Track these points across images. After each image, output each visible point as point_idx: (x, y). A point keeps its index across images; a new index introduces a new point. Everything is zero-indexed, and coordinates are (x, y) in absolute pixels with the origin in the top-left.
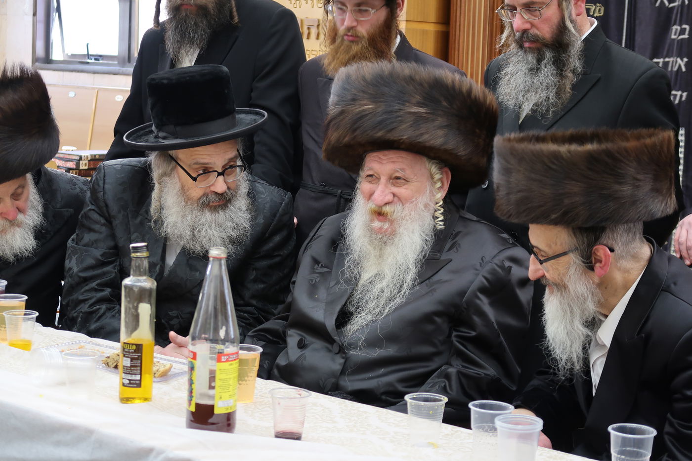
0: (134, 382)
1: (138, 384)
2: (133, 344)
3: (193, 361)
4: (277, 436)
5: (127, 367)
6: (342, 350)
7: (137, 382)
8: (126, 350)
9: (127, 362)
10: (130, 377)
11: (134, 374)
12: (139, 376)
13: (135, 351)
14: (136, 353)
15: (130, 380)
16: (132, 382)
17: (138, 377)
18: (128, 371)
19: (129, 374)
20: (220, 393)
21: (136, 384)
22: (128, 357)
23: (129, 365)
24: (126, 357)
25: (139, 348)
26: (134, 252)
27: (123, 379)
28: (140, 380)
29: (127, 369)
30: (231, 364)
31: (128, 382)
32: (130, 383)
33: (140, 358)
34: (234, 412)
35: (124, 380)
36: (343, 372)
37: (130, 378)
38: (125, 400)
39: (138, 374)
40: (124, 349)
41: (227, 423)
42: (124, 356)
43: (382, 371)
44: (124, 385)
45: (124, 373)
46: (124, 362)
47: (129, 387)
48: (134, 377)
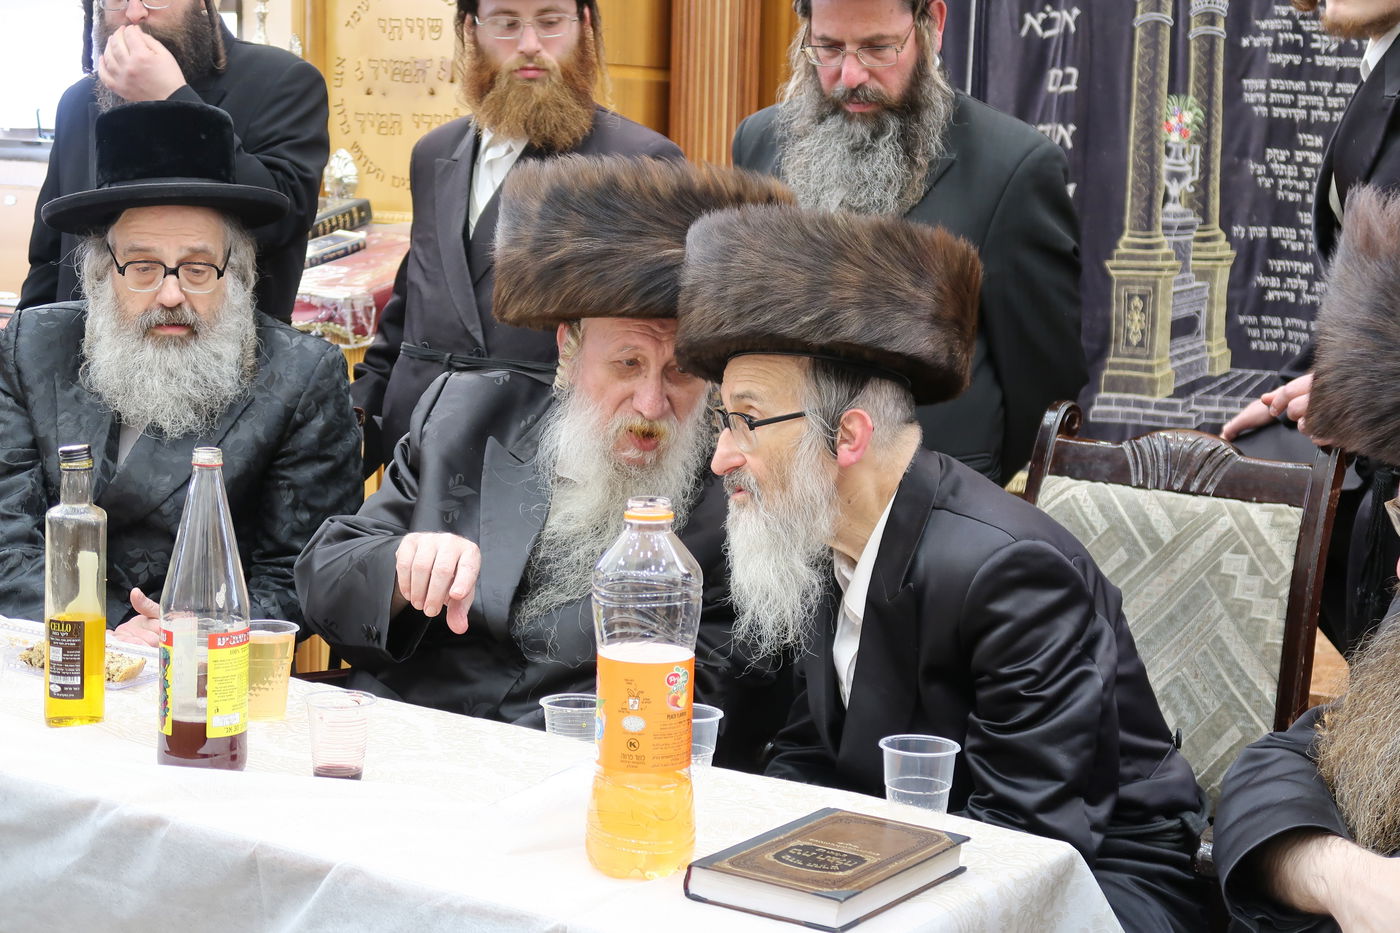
0: (71, 689)
1: (78, 693)
2: (66, 623)
3: (166, 646)
4: (317, 775)
5: (56, 662)
7: (75, 689)
8: (54, 633)
9: (57, 655)
10: (62, 680)
11: (70, 675)
12: (79, 678)
13: (70, 635)
14: (71, 638)
15: (62, 686)
16: (66, 689)
18: (59, 670)
19: (61, 675)
20: (216, 701)
22: (58, 646)
23: (60, 660)
24: (56, 646)
25: (77, 629)
26: (64, 461)
27: (51, 683)
29: (57, 666)
30: (235, 652)
31: (59, 689)
32: (63, 691)
33: (80, 647)
34: (243, 735)
35: (52, 686)
37: (63, 683)
38: (56, 721)
39: (77, 675)
41: (231, 754)
42: (52, 643)
44: (52, 694)
45: (52, 674)
46: (52, 654)
47: (62, 698)
48: (69, 681)
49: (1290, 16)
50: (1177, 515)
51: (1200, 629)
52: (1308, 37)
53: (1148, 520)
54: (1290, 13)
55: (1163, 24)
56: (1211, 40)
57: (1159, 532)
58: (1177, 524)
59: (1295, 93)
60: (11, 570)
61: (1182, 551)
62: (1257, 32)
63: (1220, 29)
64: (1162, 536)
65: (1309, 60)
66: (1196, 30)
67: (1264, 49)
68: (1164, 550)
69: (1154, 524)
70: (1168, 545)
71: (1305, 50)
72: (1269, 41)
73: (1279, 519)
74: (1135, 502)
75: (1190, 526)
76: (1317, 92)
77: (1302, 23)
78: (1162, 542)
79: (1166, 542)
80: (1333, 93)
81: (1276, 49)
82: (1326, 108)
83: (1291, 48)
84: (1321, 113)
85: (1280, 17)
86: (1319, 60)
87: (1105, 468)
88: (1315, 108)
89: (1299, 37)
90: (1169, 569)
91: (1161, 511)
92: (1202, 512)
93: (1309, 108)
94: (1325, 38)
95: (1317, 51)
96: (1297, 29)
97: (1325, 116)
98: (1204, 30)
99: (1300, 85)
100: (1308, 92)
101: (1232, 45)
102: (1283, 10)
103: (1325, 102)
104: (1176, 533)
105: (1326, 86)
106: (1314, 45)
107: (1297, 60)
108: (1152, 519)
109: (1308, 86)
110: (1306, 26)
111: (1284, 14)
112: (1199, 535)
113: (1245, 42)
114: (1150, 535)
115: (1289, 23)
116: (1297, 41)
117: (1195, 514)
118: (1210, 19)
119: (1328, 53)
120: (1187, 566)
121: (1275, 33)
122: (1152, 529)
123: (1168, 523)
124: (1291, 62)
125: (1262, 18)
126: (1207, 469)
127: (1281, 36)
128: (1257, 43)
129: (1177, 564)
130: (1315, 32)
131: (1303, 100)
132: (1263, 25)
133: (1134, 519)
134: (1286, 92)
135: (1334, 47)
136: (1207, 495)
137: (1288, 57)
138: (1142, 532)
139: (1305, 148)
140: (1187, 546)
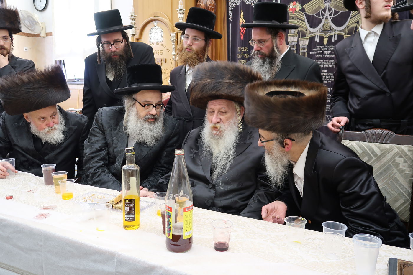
1: (134, 219)
2: (130, 200)
3: (170, 212)
5: (127, 211)
6: (213, 187)
9: (127, 209)
10: (129, 216)
13: (131, 203)
15: (129, 218)
17: (133, 216)
18: (128, 213)
19: (129, 215)
21: (132, 219)
22: (128, 206)
23: (128, 210)
24: (127, 206)
25: (133, 201)
27: (125, 217)
28: (135, 217)
30: (191, 212)
31: (128, 219)
32: (129, 219)
33: (134, 206)
36: (215, 197)
38: (126, 227)
39: (133, 214)
40: (125, 202)
42: (125, 206)
43: (232, 195)
44: (126, 220)
45: (126, 214)
46: (125, 209)
47: (128, 221)
48: (131, 216)
49: (320, 48)
50: (381, 149)
51: (389, 176)
52: (323, 52)
53: (374, 150)
54: (320, 47)
55: (295, 50)
56: (304, 53)
57: (377, 153)
58: (382, 151)
59: (321, 62)
60: (99, 175)
61: (384, 157)
62: (313, 51)
63: (306, 50)
64: (378, 154)
65: (324, 56)
66: (301, 51)
67: (315, 54)
68: (378, 157)
69: (375, 151)
70: (380, 156)
71: (323, 54)
72: (316, 53)
73: (411, 149)
74: (369, 146)
75: (386, 151)
76: (325, 62)
77: (322, 49)
78: (378, 155)
79: (379, 155)
80: (328, 62)
81: (317, 54)
82: (327, 65)
83: (320, 54)
84: (326, 66)
85: (318, 48)
86: (326, 56)
87: (358, 138)
88: (325, 65)
89: (322, 52)
90: (380, 161)
91: (376, 148)
92: (388, 148)
93: (324, 65)
94: (327, 51)
95: (325, 54)
96: (321, 50)
97: (327, 66)
98: (302, 51)
99: (322, 61)
100: (324, 62)
101: (308, 54)
102: (318, 47)
103: (327, 64)
104: (381, 153)
105: (327, 61)
106: (324, 53)
107: (321, 56)
108: (375, 150)
109: (323, 61)
110: (323, 49)
111: (319, 47)
112: (389, 153)
113: (311, 53)
114: (374, 153)
115: (320, 49)
116: (321, 52)
117: (386, 148)
118: (304, 49)
119: (327, 54)
120: (385, 161)
121: (317, 51)
122: (375, 152)
123: (379, 150)
124: (320, 56)
125: (314, 48)
126: (387, 137)
127: (318, 51)
128: (313, 53)
129: (382, 160)
130: (325, 51)
131: (322, 63)
132: (314, 50)
133: (369, 150)
134: (319, 62)
135: (329, 53)
136: (388, 144)
137: (320, 55)
138: (372, 153)
139: (323, 72)
140: (385, 156)
